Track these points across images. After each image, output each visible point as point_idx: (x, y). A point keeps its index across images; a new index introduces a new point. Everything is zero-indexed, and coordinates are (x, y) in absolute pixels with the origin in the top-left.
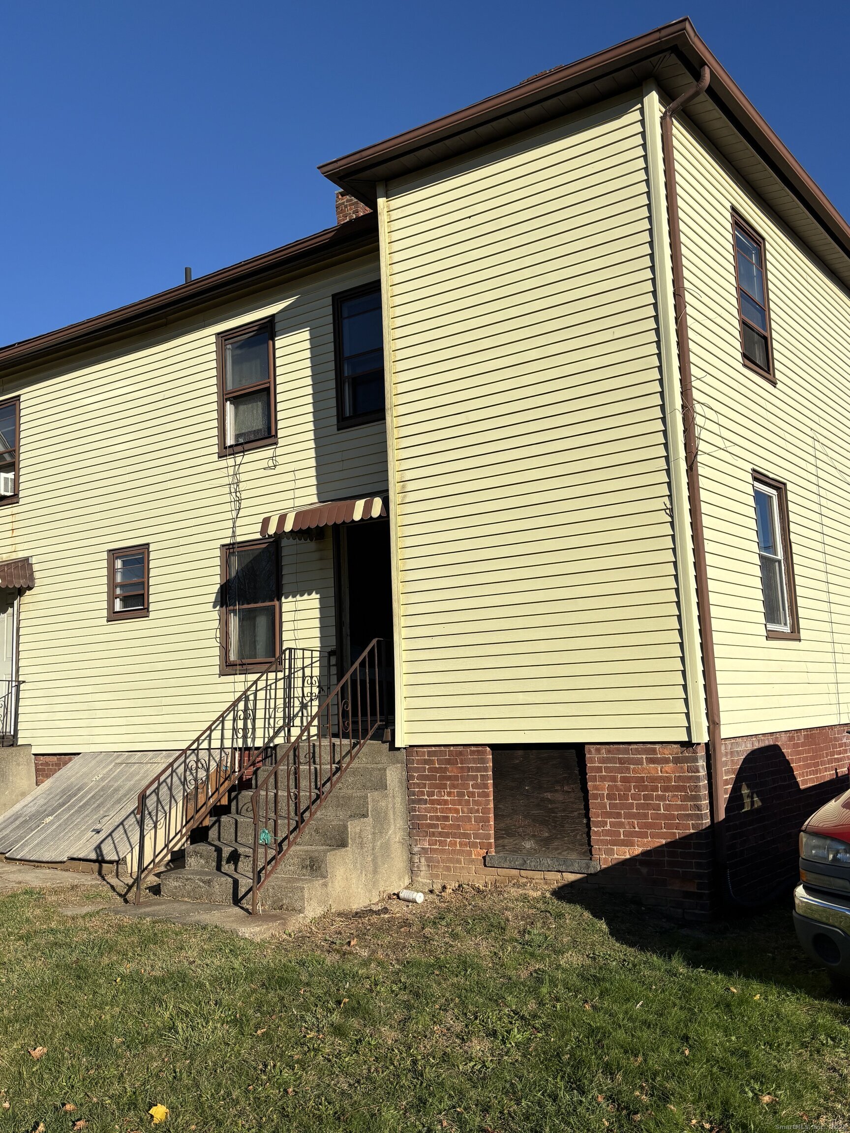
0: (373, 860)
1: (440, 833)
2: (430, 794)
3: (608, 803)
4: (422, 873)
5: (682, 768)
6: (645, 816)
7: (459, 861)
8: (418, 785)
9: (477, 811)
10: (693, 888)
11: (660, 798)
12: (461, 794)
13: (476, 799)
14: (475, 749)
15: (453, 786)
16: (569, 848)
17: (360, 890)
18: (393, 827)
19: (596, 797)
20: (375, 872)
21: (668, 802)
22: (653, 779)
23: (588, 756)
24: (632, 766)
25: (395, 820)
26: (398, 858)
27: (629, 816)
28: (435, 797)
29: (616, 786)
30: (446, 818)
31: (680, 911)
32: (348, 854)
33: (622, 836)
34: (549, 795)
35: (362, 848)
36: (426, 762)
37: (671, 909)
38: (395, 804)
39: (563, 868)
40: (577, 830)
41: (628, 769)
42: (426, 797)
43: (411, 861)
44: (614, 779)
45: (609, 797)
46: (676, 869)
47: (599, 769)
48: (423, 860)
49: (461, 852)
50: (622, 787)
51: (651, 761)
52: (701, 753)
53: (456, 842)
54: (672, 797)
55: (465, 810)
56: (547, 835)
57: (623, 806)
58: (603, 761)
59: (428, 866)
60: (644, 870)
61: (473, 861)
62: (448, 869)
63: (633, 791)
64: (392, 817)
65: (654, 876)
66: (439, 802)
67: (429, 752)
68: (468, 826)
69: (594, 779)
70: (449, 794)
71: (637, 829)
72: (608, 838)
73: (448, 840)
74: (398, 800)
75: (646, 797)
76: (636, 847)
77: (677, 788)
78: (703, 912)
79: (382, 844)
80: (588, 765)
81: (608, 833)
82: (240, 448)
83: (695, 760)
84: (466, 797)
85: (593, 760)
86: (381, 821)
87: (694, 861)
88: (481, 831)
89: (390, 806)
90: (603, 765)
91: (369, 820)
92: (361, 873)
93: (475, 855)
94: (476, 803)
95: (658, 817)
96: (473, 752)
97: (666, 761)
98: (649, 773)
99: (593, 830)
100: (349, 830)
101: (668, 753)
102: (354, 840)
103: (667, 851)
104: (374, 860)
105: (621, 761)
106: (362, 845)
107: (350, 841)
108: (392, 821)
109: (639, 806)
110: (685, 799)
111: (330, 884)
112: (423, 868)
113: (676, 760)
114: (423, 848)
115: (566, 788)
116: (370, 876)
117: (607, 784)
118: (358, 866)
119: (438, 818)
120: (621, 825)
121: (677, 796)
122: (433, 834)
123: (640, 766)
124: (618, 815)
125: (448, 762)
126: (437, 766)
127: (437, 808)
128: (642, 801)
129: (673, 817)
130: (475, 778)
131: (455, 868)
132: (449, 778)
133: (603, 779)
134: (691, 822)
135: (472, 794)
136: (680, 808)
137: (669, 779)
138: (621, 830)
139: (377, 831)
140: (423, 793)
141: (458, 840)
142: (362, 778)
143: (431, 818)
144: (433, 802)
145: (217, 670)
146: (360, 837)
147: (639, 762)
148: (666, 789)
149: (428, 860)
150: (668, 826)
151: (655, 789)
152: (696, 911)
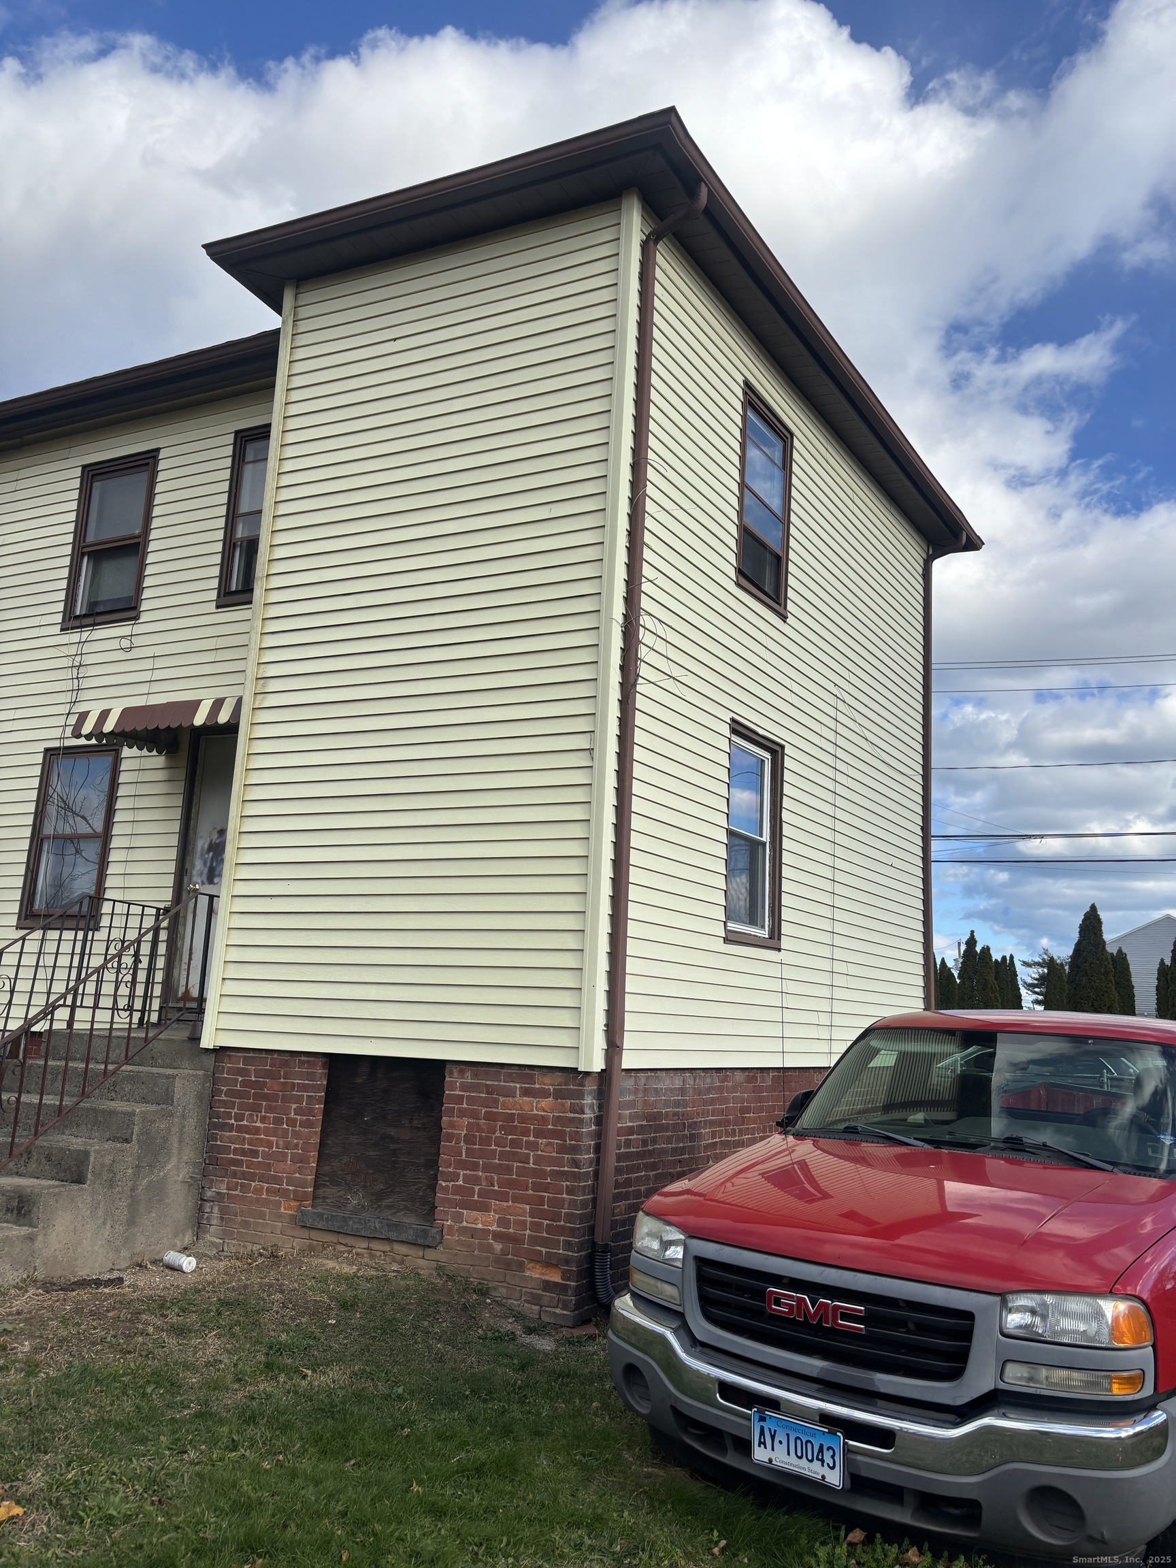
0: (130, 1206)
1: (244, 1173)
2: (239, 1118)
3: (464, 1148)
4: (212, 1229)
5: (563, 1105)
6: (509, 1170)
7: (262, 1215)
8: (225, 1104)
9: (296, 1146)
10: (556, 1277)
11: (531, 1146)
12: (278, 1121)
13: (297, 1129)
14: (306, 1059)
15: (270, 1109)
16: (406, 1208)
17: (96, 1248)
18: (174, 1161)
19: (450, 1137)
20: (131, 1222)
21: (540, 1153)
22: (524, 1118)
23: (447, 1079)
24: (501, 1099)
25: (180, 1149)
26: (178, 1203)
27: (487, 1168)
28: (245, 1122)
29: (478, 1124)
30: (254, 1153)
31: (536, 1308)
32: (85, 1194)
33: (476, 1196)
34: (392, 1132)
35: (111, 1186)
36: (240, 1072)
37: (526, 1305)
38: (184, 1127)
39: (393, 1235)
40: (420, 1182)
41: (497, 1101)
42: (233, 1121)
43: (200, 1209)
44: (475, 1114)
45: (469, 1139)
46: (539, 1248)
47: (459, 1099)
48: (216, 1210)
49: (265, 1203)
50: (485, 1127)
51: (526, 1092)
52: (591, 1086)
53: (262, 1188)
54: (546, 1145)
55: (281, 1143)
56: (382, 1187)
57: (482, 1154)
58: (465, 1087)
59: (222, 1219)
60: (498, 1247)
61: (281, 1216)
62: (246, 1225)
63: (497, 1134)
64: (176, 1145)
65: (510, 1256)
66: (246, 1129)
67: (245, 1057)
68: (282, 1165)
69: (451, 1112)
70: (263, 1119)
71: (496, 1188)
72: (458, 1197)
73: (253, 1184)
74: (191, 1122)
75: (514, 1143)
76: (492, 1213)
77: (554, 1134)
78: (565, 1312)
79: (150, 1182)
80: (447, 1092)
81: (457, 1190)
82: (89, 620)
83: (581, 1096)
84: (285, 1126)
85: (454, 1085)
86: (154, 1150)
87: (562, 1238)
88: (297, 1175)
89: (175, 1129)
90: (466, 1094)
91: (134, 1147)
92: (104, 1223)
93: (285, 1209)
94: (296, 1134)
95: (523, 1172)
96: (302, 1063)
97: (544, 1094)
98: (521, 1109)
99: (441, 1185)
100: (92, 1159)
101: (548, 1084)
102: (97, 1175)
103: (531, 1222)
104: (133, 1207)
105: (490, 1090)
106: (111, 1183)
107: (89, 1176)
108: (175, 1151)
109: (503, 1155)
110: (562, 1149)
111: (40, 1238)
112: (214, 1222)
113: (559, 1095)
114: (218, 1193)
115: (416, 1123)
116: (120, 1228)
117: (466, 1121)
118: (100, 1213)
119: (244, 1152)
120: (476, 1180)
121: (551, 1144)
122: (234, 1175)
123: (511, 1099)
124: (475, 1166)
125: (269, 1074)
126: (253, 1079)
127: (244, 1138)
128: (508, 1149)
129: (543, 1174)
130: (298, 1100)
131: (256, 1224)
132: (265, 1097)
133: (462, 1114)
134: (564, 1184)
135: (292, 1123)
136: (552, 1161)
137: (544, 1120)
138: (477, 1188)
139: (144, 1164)
140: (229, 1115)
141: (266, 1185)
142: (143, 1086)
143: (236, 1151)
144: (240, 1129)
145: (13, 920)
146: (110, 1170)
147: (510, 1093)
148: (539, 1134)
149: (223, 1211)
150: (536, 1187)
151: (526, 1132)
152: (558, 1311)
